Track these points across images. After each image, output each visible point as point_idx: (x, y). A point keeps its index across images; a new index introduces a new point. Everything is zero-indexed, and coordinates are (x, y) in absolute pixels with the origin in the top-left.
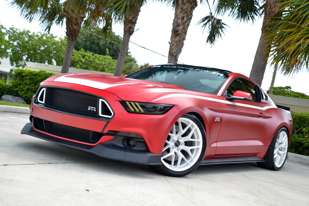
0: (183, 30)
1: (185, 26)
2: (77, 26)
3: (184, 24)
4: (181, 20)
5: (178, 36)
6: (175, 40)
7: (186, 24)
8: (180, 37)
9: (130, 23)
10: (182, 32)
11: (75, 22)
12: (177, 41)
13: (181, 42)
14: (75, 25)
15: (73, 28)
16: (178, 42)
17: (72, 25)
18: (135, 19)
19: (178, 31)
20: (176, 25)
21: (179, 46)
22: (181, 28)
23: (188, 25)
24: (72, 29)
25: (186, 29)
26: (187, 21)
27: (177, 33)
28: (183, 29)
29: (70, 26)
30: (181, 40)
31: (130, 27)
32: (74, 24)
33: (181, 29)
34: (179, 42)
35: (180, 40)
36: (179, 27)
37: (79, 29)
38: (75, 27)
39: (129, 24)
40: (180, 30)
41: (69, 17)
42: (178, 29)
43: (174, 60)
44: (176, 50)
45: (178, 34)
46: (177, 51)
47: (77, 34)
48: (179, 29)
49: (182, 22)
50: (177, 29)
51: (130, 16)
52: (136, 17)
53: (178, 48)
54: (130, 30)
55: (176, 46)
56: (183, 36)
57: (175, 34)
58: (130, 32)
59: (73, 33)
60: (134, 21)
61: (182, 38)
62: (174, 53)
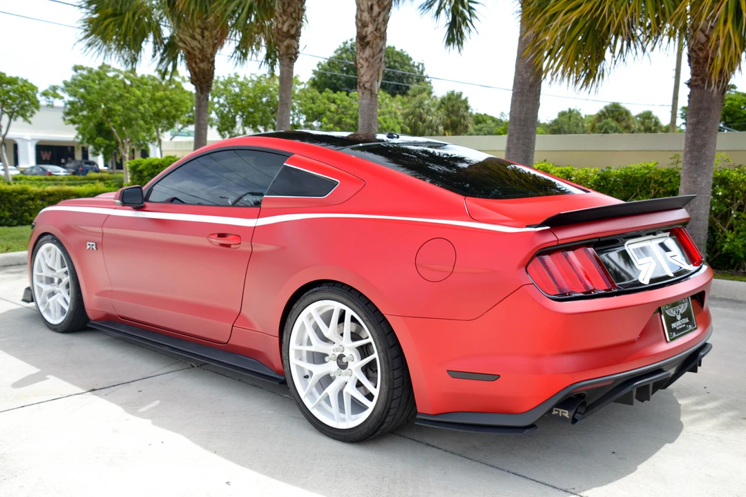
0: (375, 32)
1: (378, 24)
2: (205, 63)
3: (375, 21)
4: (369, 13)
5: (368, 47)
6: (364, 56)
7: (381, 19)
8: (371, 49)
9: (287, 38)
10: (374, 37)
11: (200, 56)
12: (367, 57)
13: (375, 58)
14: (202, 61)
15: (199, 68)
16: (370, 59)
17: (196, 63)
18: (295, 28)
19: (366, 36)
20: (360, 25)
21: (373, 66)
22: (370, 29)
23: (385, 21)
24: (197, 70)
25: (383, 30)
26: (380, 13)
27: (366, 41)
28: (376, 30)
29: (194, 65)
30: (375, 54)
31: (288, 45)
32: (199, 59)
33: (372, 32)
34: (373, 57)
35: (374, 53)
36: (366, 29)
37: (211, 68)
38: (202, 65)
39: (284, 41)
40: (370, 34)
41: (189, 49)
42: (366, 32)
43: (369, 96)
44: (368, 77)
45: (368, 43)
46: (371, 76)
47: (208, 78)
48: (369, 32)
49: (371, 17)
50: (364, 33)
51: (283, 24)
52: (297, 24)
53: (372, 72)
54: (290, 51)
55: (368, 67)
56: (377, 45)
57: (362, 43)
58: (290, 56)
59: (201, 77)
60: (293, 32)
61: (378, 50)
62: (367, 82)
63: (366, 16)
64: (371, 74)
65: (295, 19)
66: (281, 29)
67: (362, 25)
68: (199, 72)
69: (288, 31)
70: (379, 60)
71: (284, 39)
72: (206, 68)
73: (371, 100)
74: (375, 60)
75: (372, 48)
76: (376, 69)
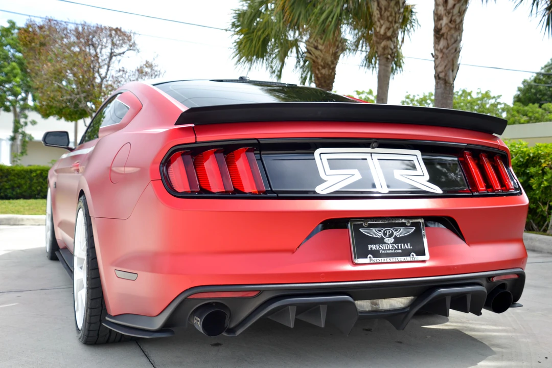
0: (450, 24)
1: (453, 16)
2: (326, 69)
3: (449, 13)
4: (444, 6)
5: (442, 38)
6: (439, 48)
7: (456, 11)
8: (445, 41)
9: (383, 40)
10: (448, 29)
11: (322, 64)
12: (442, 48)
13: (450, 48)
14: (324, 67)
15: (321, 74)
16: (444, 50)
17: (318, 69)
18: (391, 30)
19: (441, 29)
20: (436, 19)
21: (447, 57)
22: (445, 21)
23: (462, 13)
24: (319, 75)
25: (458, 21)
26: (454, 5)
27: (441, 33)
28: (451, 22)
29: (317, 72)
30: (450, 45)
31: (385, 46)
32: (321, 66)
33: (447, 24)
34: (447, 48)
35: (448, 44)
36: (441, 22)
37: (331, 73)
38: (323, 71)
39: (381, 43)
40: (445, 26)
41: (314, 58)
42: (441, 25)
43: (443, 86)
44: (443, 67)
45: (443, 35)
46: (446, 66)
47: (329, 82)
48: (443, 24)
49: (446, 9)
50: (439, 26)
51: (381, 28)
52: (393, 27)
53: (446, 62)
54: (386, 52)
55: (442, 58)
56: (452, 36)
57: (438, 36)
58: (385, 56)
59: (323, 81)
60: (389, 34)
61: (453, 40)
62: (441, 72)
63: (441, 9)
64: (445, 64)
65: (391, 22)
66: (379, 32)
67: (438, 18)
68: (321, 77)
69: (385, 33)
70: (454, 51)
71: (381, 41)
72: (327, 73)
73: (445, 88)
74: (450, 51)
75: (447, 39)
76: (450, 59)
